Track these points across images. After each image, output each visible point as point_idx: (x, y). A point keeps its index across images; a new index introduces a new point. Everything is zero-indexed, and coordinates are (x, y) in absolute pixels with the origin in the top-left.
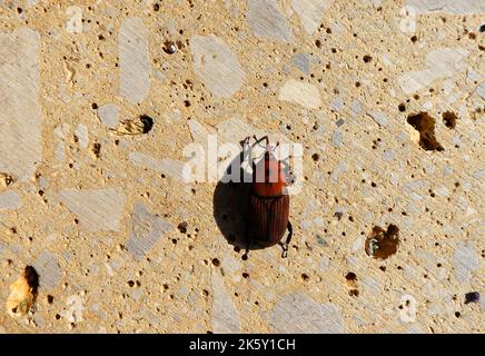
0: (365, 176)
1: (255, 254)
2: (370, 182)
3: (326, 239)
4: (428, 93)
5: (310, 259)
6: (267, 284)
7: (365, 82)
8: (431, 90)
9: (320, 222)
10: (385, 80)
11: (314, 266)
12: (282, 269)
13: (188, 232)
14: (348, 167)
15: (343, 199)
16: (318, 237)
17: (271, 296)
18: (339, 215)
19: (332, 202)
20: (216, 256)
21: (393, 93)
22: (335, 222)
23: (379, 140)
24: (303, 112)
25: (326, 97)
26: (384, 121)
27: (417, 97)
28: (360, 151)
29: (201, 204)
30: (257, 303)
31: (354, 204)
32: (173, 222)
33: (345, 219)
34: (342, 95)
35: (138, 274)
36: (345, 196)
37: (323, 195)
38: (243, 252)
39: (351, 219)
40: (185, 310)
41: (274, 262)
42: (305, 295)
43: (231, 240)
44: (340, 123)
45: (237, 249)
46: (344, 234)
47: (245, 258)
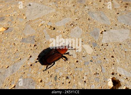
0: (85, 77)
1: (39, 64)
2: (85, 80)
3: (57, 79)
4: (125, 78)
5: (48, 79)
6: (32, 72)
7: (107, 60)
8: (127, 78)
9: (61, 74)
10: (113, 64)
11: (46, 81)
12: (39, 73)
13: (34, 47)
14: (83, 71)
15: (73, 76)
16: (56, 76)
17: (29, 75)
18: (67, 78)
19: (69, 73)
20: (32, 56)
21: (113, 68)
22: (64, 78)
23: (98, 74)
24: (85, 52)
25: (93, 54)
26: (104, 71)
27: (120, 76)
28: (90, 71)
29: (44, 46)
30: (24, 73)
31: (74, 80)
32: (35, 43)
33: (68, 81)
34: (98, 57)
35: (17, 44)
36: (74, 76)
37: (69, 70)
38: (38, 61)
39: (69, 82)
40: (13, 57)
41: (40, 70)
42: (35, 85)
43: (39, 56)
44: (91, 61)
45: (37, 59)
46: (63, 83)
47: (36, 62)
